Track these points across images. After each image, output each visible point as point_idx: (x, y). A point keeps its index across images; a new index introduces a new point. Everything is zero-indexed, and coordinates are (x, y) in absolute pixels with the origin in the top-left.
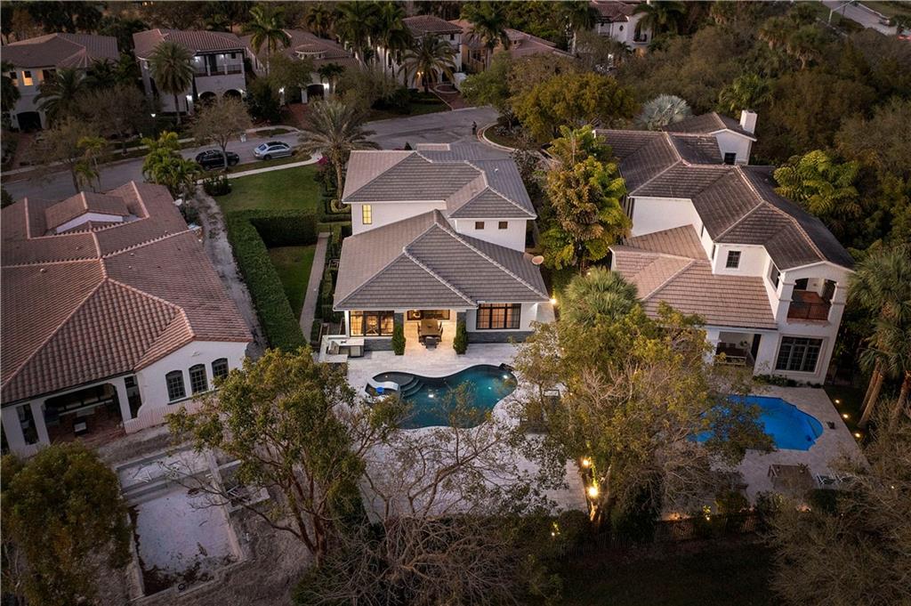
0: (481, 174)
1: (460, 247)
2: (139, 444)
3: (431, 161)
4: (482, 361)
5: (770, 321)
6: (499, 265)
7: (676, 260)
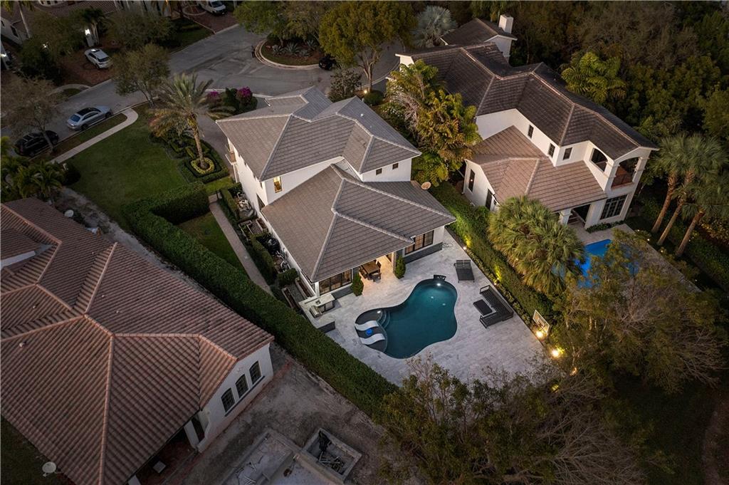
0: (354, 123)
1: (373, 195)
2: (220, 458)
3: (309, 121)
4: (420, 278)
5: (601, 193)
6: (409, 202)
7: (525, 162)
